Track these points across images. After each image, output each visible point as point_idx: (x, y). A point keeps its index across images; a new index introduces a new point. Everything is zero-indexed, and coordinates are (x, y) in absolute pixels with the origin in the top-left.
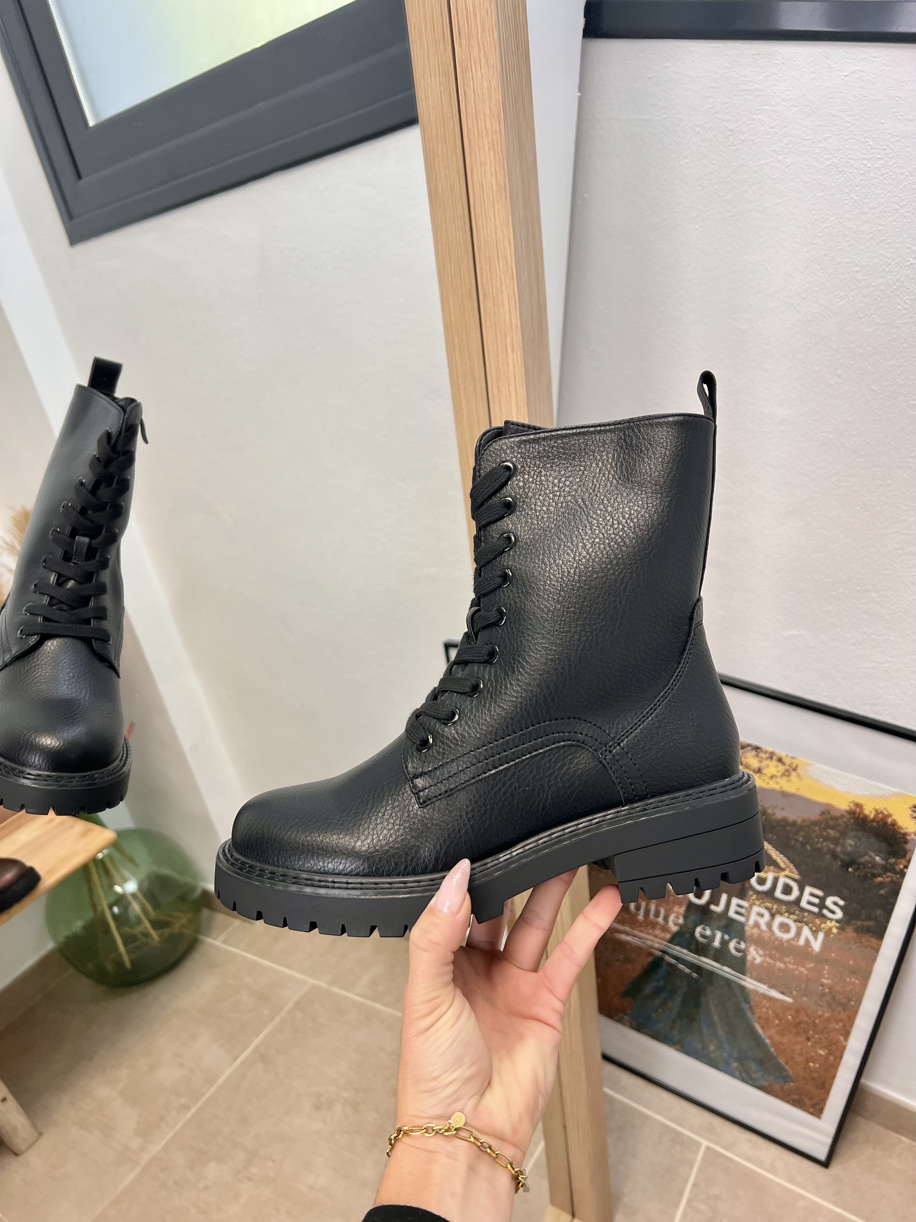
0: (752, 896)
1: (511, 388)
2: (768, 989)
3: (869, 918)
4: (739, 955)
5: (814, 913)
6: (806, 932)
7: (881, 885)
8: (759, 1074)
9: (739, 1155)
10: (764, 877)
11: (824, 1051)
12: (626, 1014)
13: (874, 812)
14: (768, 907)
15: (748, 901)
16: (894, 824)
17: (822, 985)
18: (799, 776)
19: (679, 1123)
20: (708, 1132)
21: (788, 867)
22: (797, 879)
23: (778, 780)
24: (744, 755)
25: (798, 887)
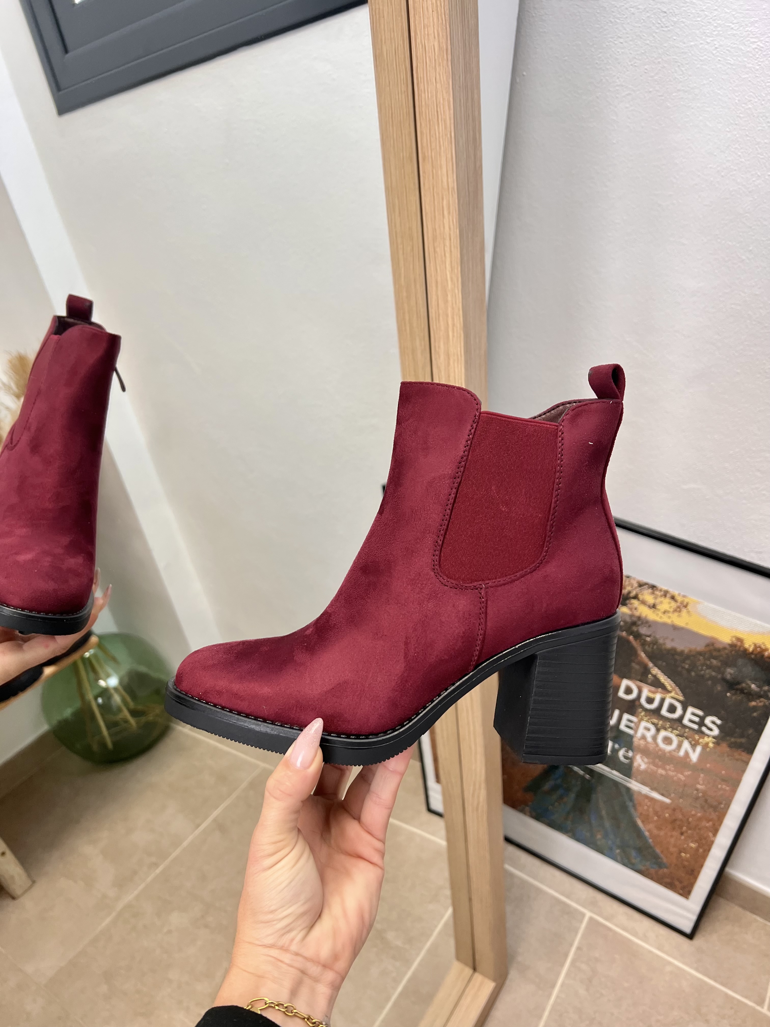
0: (641, 713)
1: (446, 249)
2: (651, 791)
3: (742, 736)
5: (693, 729)
6: (686, 745)
7: (755, 709)
8: (638, 859)
9: (616, 925)
10: (652, 698)
11: (694, 844)
12: (527, 806)
13: (753, 646)
14: (654, 722)
15: (637, 717)
17: (697, 790)
18: (689, 612)
19: (568, 897)
20: (592, 905)
21: (674, 690)
22: (681, 700)
23: (670, 615)
24: (641, 592)
25: (681, 707)
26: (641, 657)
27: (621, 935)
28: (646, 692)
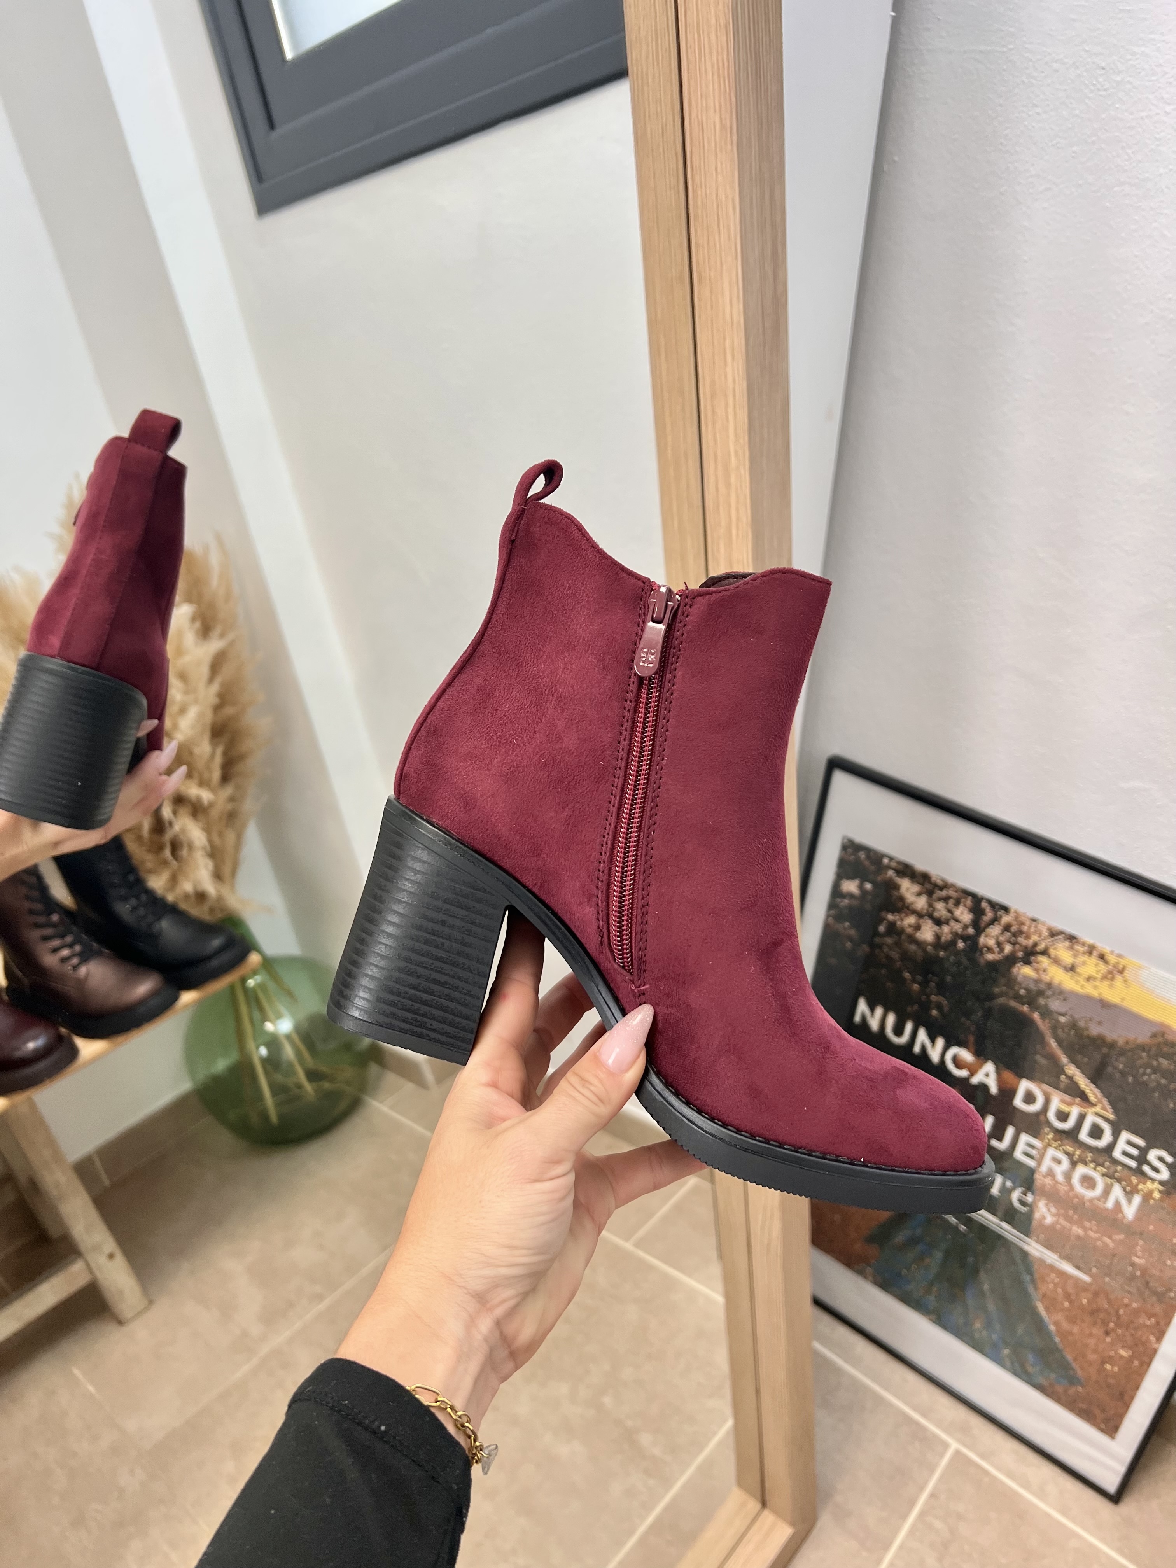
0: (1048, 1134)
1: (729, 408)
2: (1059, 1260)
4: (1024, 1209)
5: (1129, 1168)
6: (1117, 1191)
8: (1036, 1369)
9: (998, 1468)
10: (1067, 1112)
11: (1126, 1352)
12: (869, 1265)
14: (1067, 1150)
15: (1042, 1140)
17: (1133, 1265)
18: (1125, 981)
19: (924, 1415)
20: (962, 1433)
21: (1100, 1102)
22: (1111, 1119)
23: (1098, 983)
24: (1054, 944)
25: (1111, 1131)
26: (1051, 1047)
27: (1002, 1483)
28: (1057, 1102)
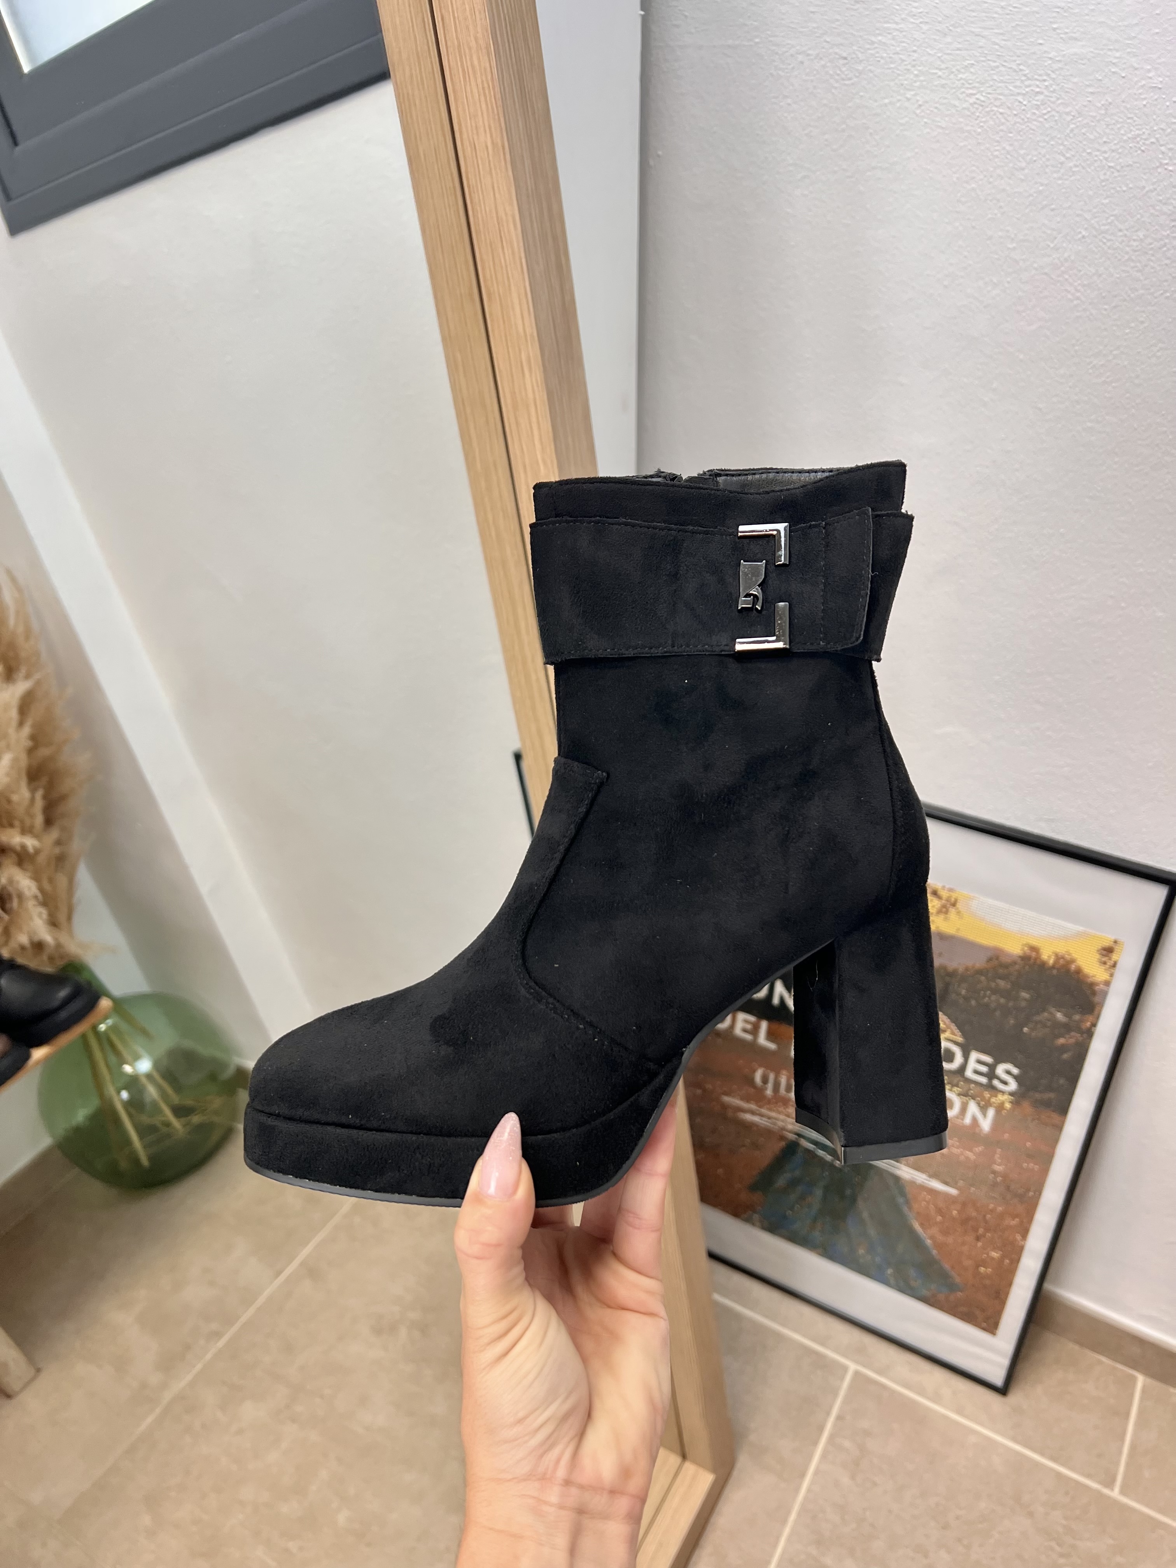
1: (532, 419)
2: (928, 1179)
3: (1049, 1088)
5: (980, 1085)
6: (973, 1108)
7: (1063, 1049)
8: (919, 1281)
9: (894, 1381)
11: (997, 1253)
12: (755, 1211)
13: (1053, 957)
16: (1079, 971)
17: (994, 1172)
18: (959, 913)
19: (822, 1344)
20: (858, 1354)
21: (948, 1027)
22: (959, 1041)
25: (961, 1053)
27: (900, 1395)
